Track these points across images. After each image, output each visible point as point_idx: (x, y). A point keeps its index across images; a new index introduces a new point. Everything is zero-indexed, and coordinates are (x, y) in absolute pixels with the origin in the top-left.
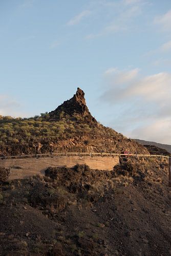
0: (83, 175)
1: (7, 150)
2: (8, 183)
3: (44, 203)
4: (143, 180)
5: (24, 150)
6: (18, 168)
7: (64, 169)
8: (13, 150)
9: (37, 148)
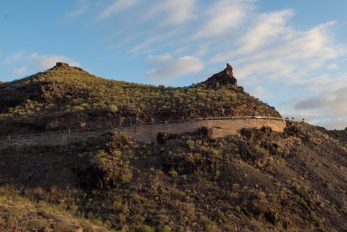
0: (269, 135)
1: (197, 112)
2: (214, 141)
3: (254, 159)
4: (309, 141)
5: (211, 113)
6: (219, 128)
7: (255, 130)
8: (202, 112)
9: (221, 111)
